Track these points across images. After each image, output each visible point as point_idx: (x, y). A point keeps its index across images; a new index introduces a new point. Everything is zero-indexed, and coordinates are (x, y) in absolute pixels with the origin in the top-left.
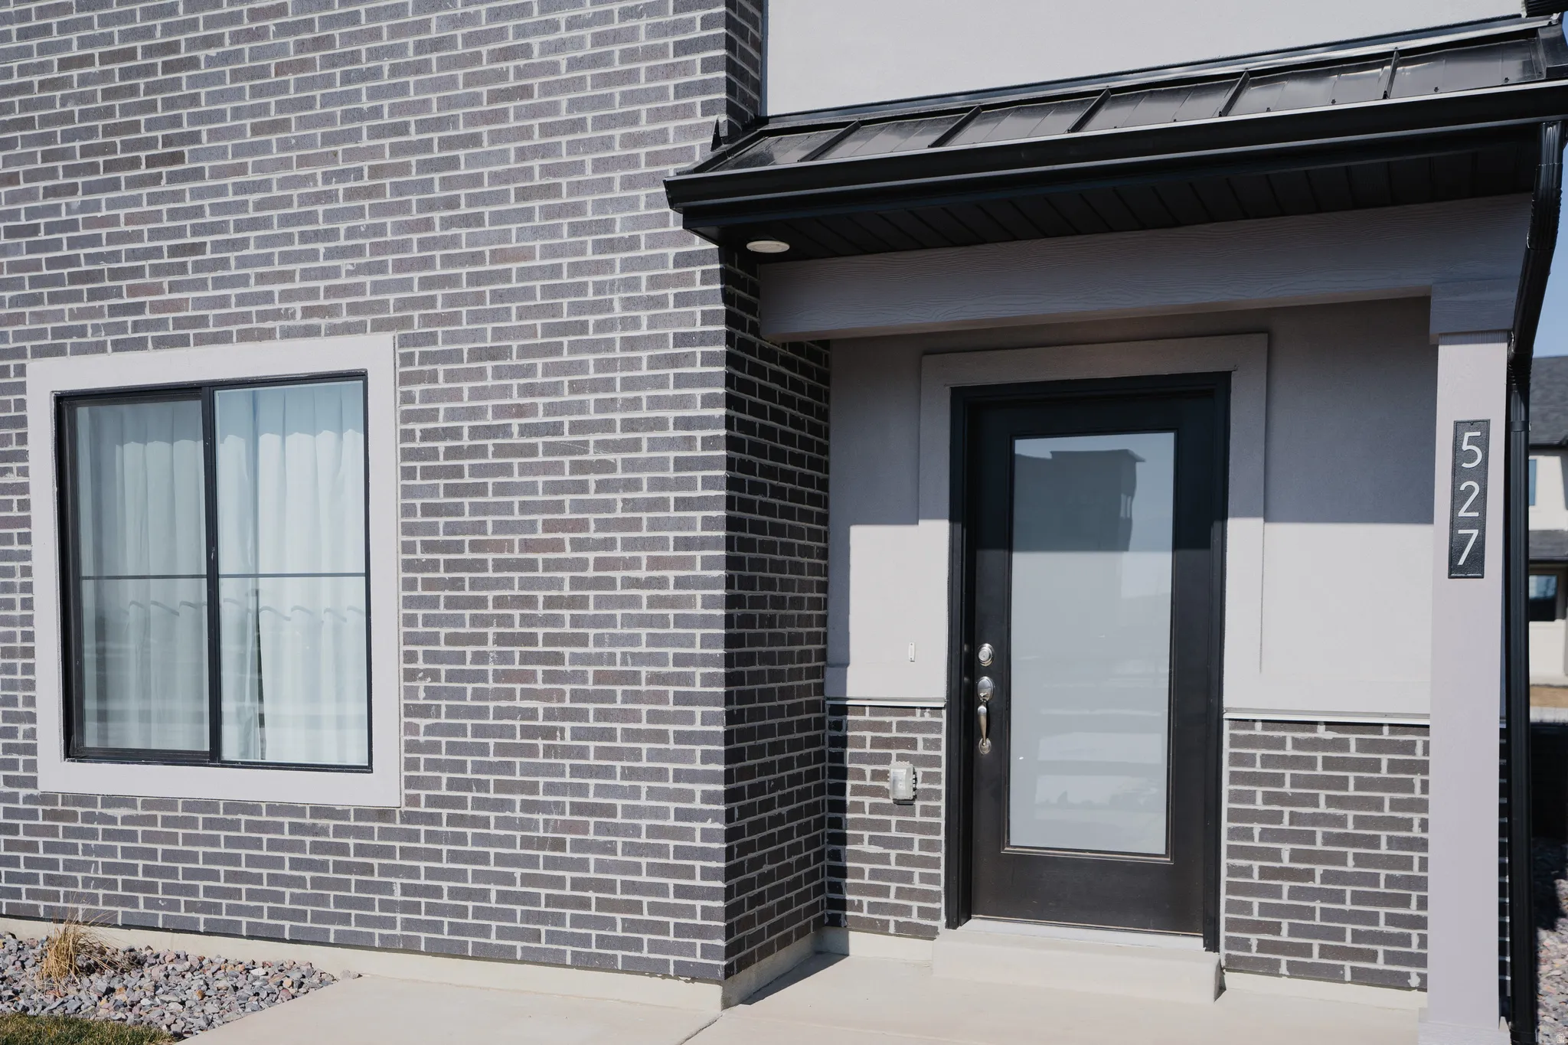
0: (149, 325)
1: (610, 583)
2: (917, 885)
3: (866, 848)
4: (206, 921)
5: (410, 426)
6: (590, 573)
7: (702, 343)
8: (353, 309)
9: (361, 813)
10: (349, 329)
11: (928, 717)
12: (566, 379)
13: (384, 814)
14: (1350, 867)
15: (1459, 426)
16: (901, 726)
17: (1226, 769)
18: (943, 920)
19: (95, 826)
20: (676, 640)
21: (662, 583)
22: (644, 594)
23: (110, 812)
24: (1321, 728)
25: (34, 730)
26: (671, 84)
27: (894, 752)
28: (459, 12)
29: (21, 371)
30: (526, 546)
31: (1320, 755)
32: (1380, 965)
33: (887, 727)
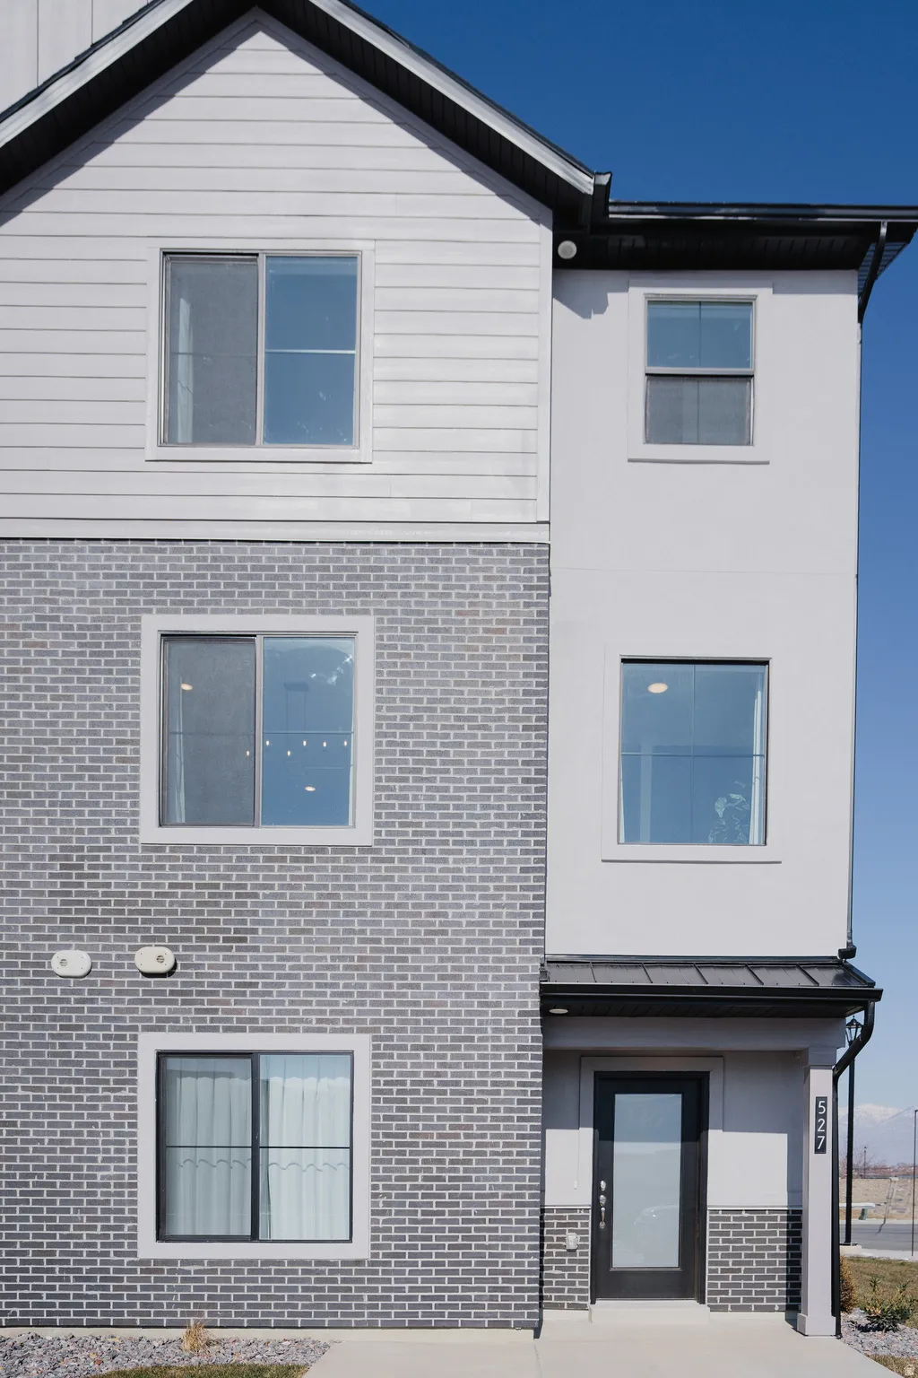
0: (220, 1020)
1: (484, 1153)
2: (578, 1286)
3: (554, 1271)
4: (248, 1321)
5: (378, 1078)
6: (474, 1149)
7: (531, 1050)
8: (346, 1021)
9: (345, 1263)
10: (343, 1031)
11: (583, 1213)
12: (463, 1062)
13: (358, 1262)
14: (754, 1266)
15: (818, 1099)
16: (571, 1217)
17: (708, 1230)
18: (590, 1301)
19: (176, 1275)
20: (517, 1179)
21: (510, 1153)
22: (501, 1158)
23: (186, 1268)
24: (744, 1212)
25: (136, 1227)
26: (518, 938)
27: (567, 1229)
28: (410, 893)
29: (135, 1038)
30: (440, 1136)
31: (743, 1223)
32: (765, 1303)
33: (564, 1218)
